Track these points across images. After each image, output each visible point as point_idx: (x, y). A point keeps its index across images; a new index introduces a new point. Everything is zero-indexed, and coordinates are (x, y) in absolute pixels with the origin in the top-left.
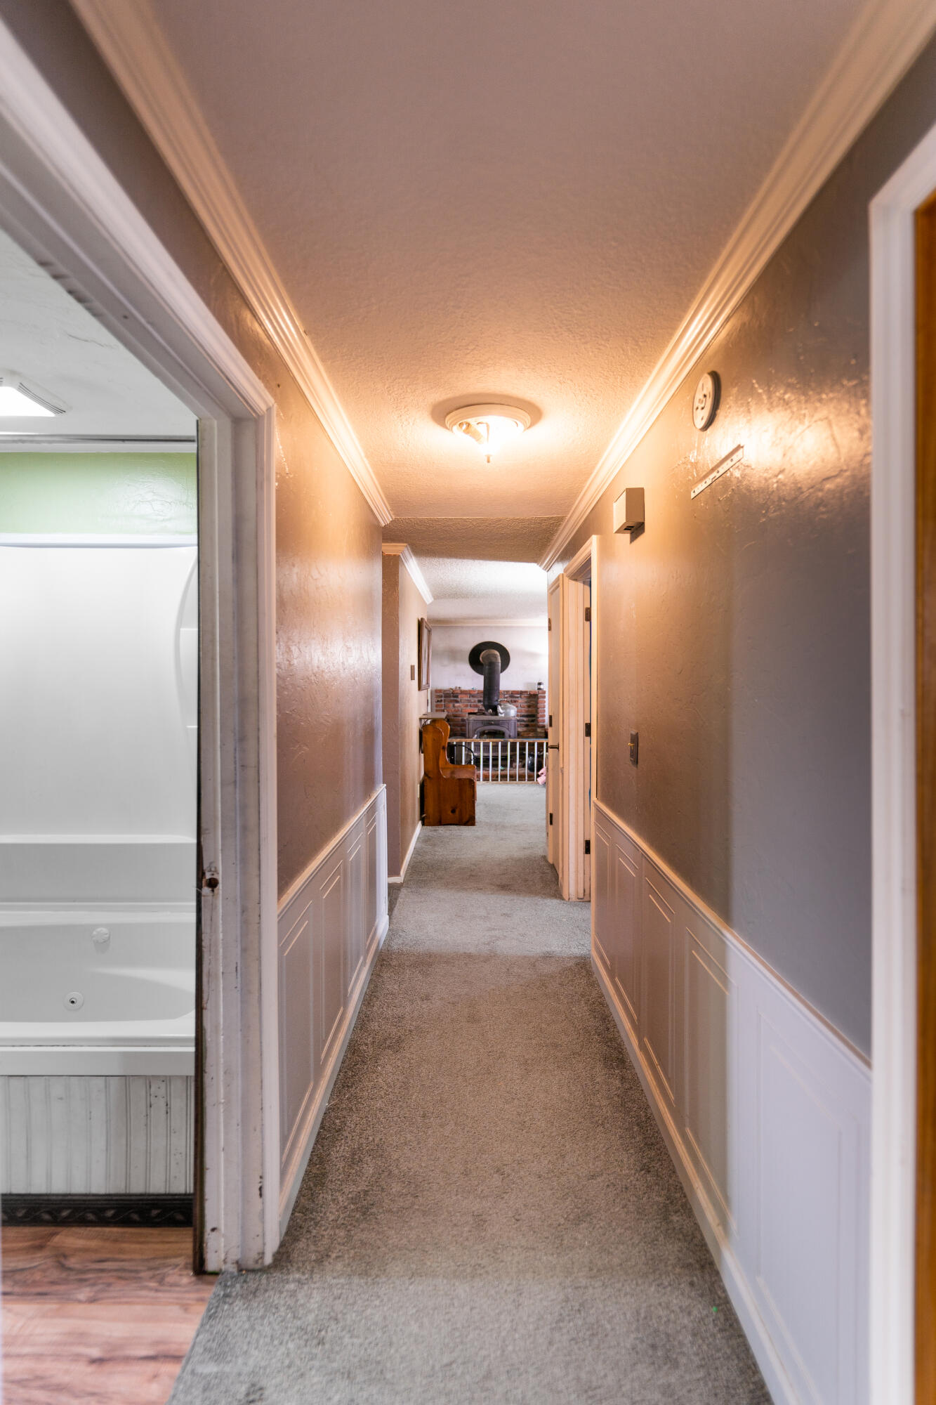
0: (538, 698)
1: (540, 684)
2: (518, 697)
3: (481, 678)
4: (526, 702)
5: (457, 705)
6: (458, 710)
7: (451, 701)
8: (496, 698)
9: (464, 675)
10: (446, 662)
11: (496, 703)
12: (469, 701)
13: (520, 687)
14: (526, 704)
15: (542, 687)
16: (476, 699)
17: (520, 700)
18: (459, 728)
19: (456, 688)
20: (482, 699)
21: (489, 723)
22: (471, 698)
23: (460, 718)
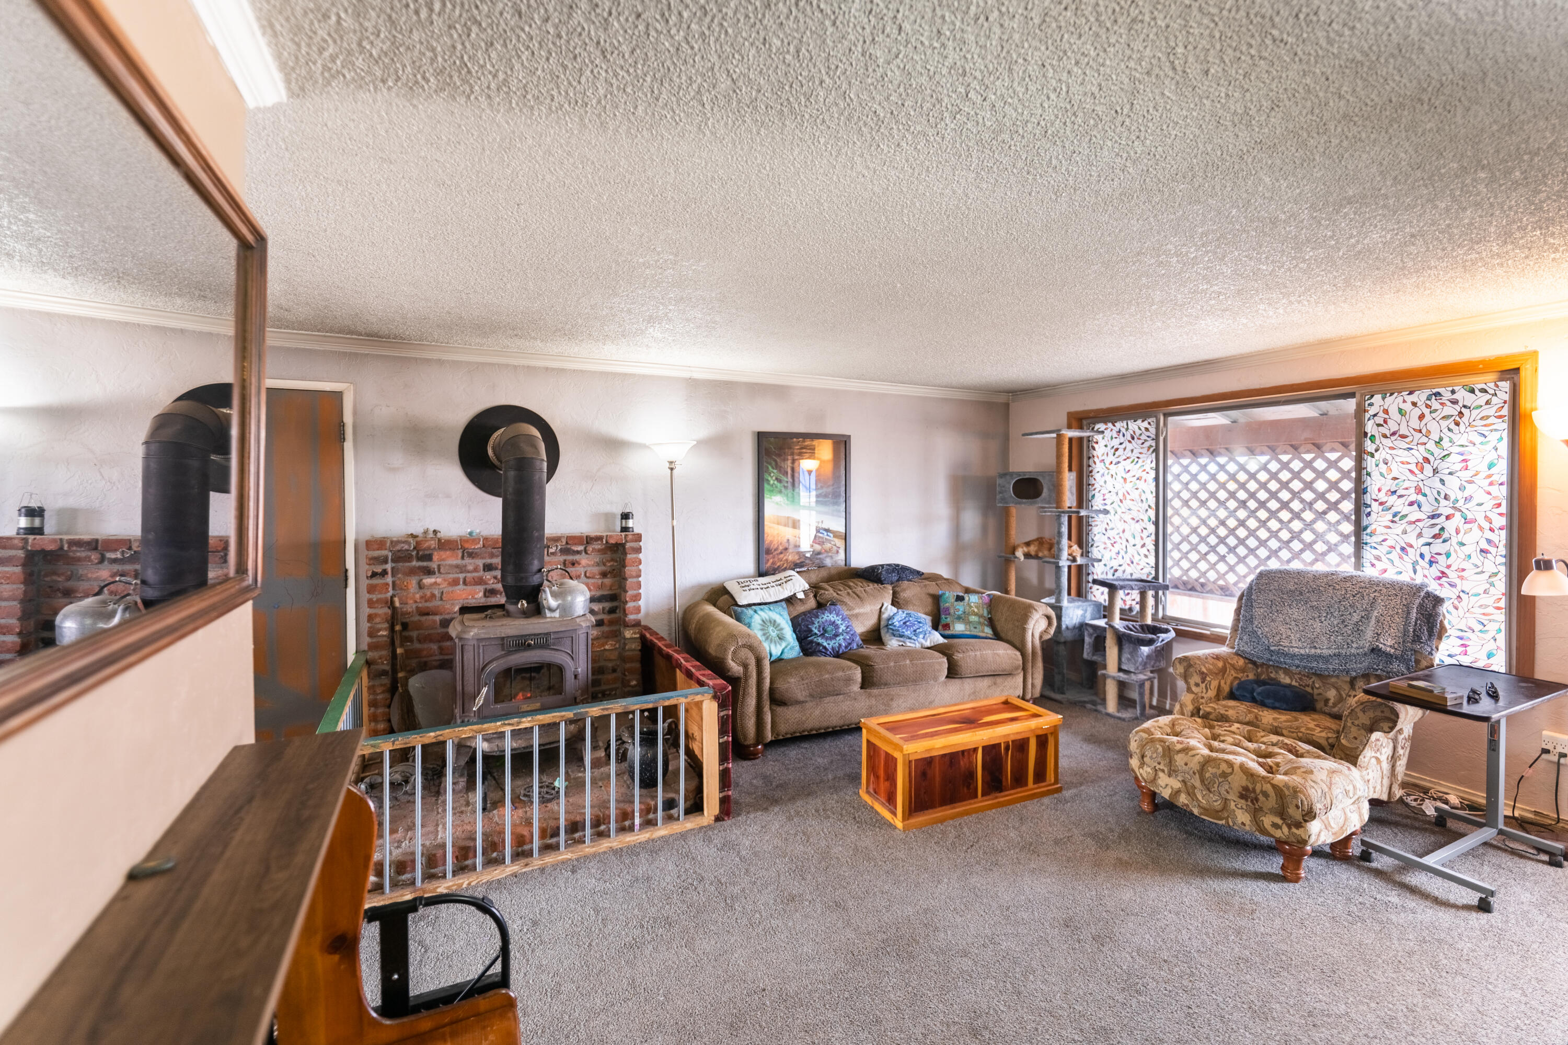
0: (625, 554)
1: (626, 516)
2: (578, 552)
3: (495, 505)
4: (598, 564)
5: (428, 581)
6: (433, 596)
7: (412, 572)
8: (536, 565)
9: (448, 496)
10: (397, 458)
11: (535, 580)
12: (462, 569)
13: (583, 526)
14: (596, 570)
15: (630, 523)
16: (480, 563)
17: (584, 560)
18: (434, 647)
19: (426, 532)
20: (497, 561)
21: (522, 643)
22: (467, 561)
23: (437, 618)
